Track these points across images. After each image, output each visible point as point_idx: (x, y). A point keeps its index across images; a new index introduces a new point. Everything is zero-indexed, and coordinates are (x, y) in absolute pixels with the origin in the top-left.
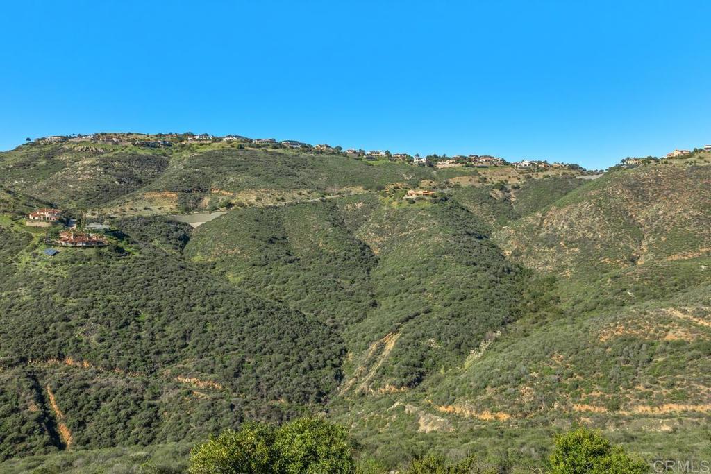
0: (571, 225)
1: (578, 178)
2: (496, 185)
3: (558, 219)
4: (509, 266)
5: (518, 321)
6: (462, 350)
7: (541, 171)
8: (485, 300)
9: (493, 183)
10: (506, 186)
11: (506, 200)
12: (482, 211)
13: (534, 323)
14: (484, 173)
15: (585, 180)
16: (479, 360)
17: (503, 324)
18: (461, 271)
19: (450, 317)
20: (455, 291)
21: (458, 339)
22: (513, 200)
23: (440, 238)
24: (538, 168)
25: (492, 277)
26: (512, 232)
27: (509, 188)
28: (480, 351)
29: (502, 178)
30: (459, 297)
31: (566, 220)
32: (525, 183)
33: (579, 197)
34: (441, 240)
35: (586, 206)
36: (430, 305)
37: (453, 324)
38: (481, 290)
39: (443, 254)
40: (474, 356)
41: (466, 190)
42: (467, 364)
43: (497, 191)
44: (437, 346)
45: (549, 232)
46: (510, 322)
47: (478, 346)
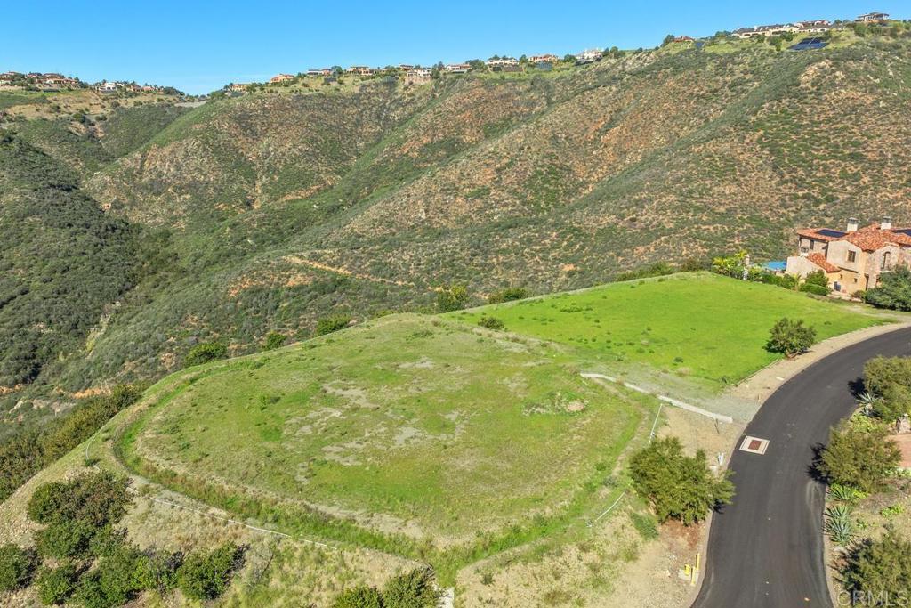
0: (178, 168)
1: (176, 105)
2: (75, 117)
3: (160, 160)
4: (112, 223)
5: (137, 287)
6: (80, 330)
7: (131, 96)
8: (93, 268)
9: (71, 114)
10: (88, 117)
11: (92, 136)
12: (63, 153)
13: (155, 287)
14: (56, 100)
15: (185, 108)
16: (103, 337)
17: (120, 293)
18: (54, 236)
19: (55, 295)
20: (53, 262)
21: (73, 318)
22: (100, 135)
23: (15, 194)
24: (126, 93)
25: (95, 240)
26: (108, 179)
27: (93, 120)
28: (101, 328)
29: (81, 106)
30: (60, 270)
31: (171, 162)
32: (112, 113)
33: (183, 133)
34: (18, 198)
35: (193, 144)
36: (25, 284)
37: (62, 302)
38: (86, 256)
39: (25, 216)
40: (95, 335)
41: (35, 125)
42: (89, 345)
43: (78, 124)
44: (48, 331)
45: (154, 177)
46: (127, 290)
47: (97, 323)
